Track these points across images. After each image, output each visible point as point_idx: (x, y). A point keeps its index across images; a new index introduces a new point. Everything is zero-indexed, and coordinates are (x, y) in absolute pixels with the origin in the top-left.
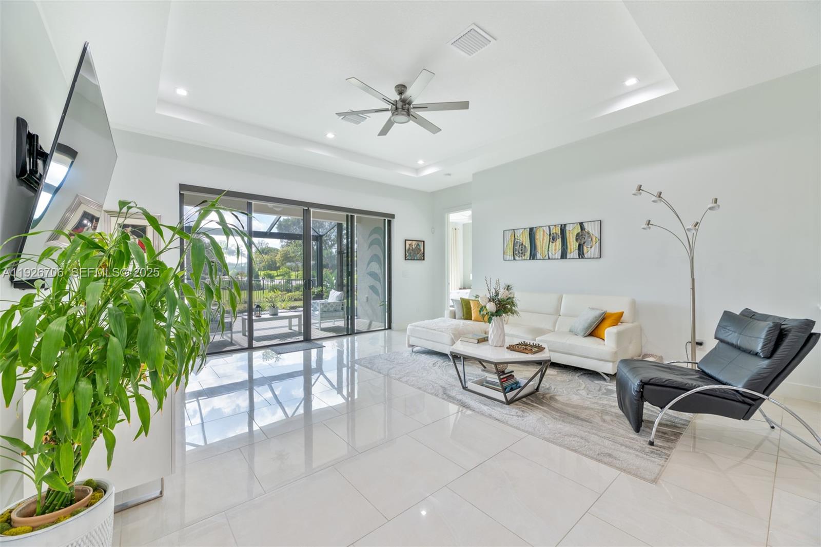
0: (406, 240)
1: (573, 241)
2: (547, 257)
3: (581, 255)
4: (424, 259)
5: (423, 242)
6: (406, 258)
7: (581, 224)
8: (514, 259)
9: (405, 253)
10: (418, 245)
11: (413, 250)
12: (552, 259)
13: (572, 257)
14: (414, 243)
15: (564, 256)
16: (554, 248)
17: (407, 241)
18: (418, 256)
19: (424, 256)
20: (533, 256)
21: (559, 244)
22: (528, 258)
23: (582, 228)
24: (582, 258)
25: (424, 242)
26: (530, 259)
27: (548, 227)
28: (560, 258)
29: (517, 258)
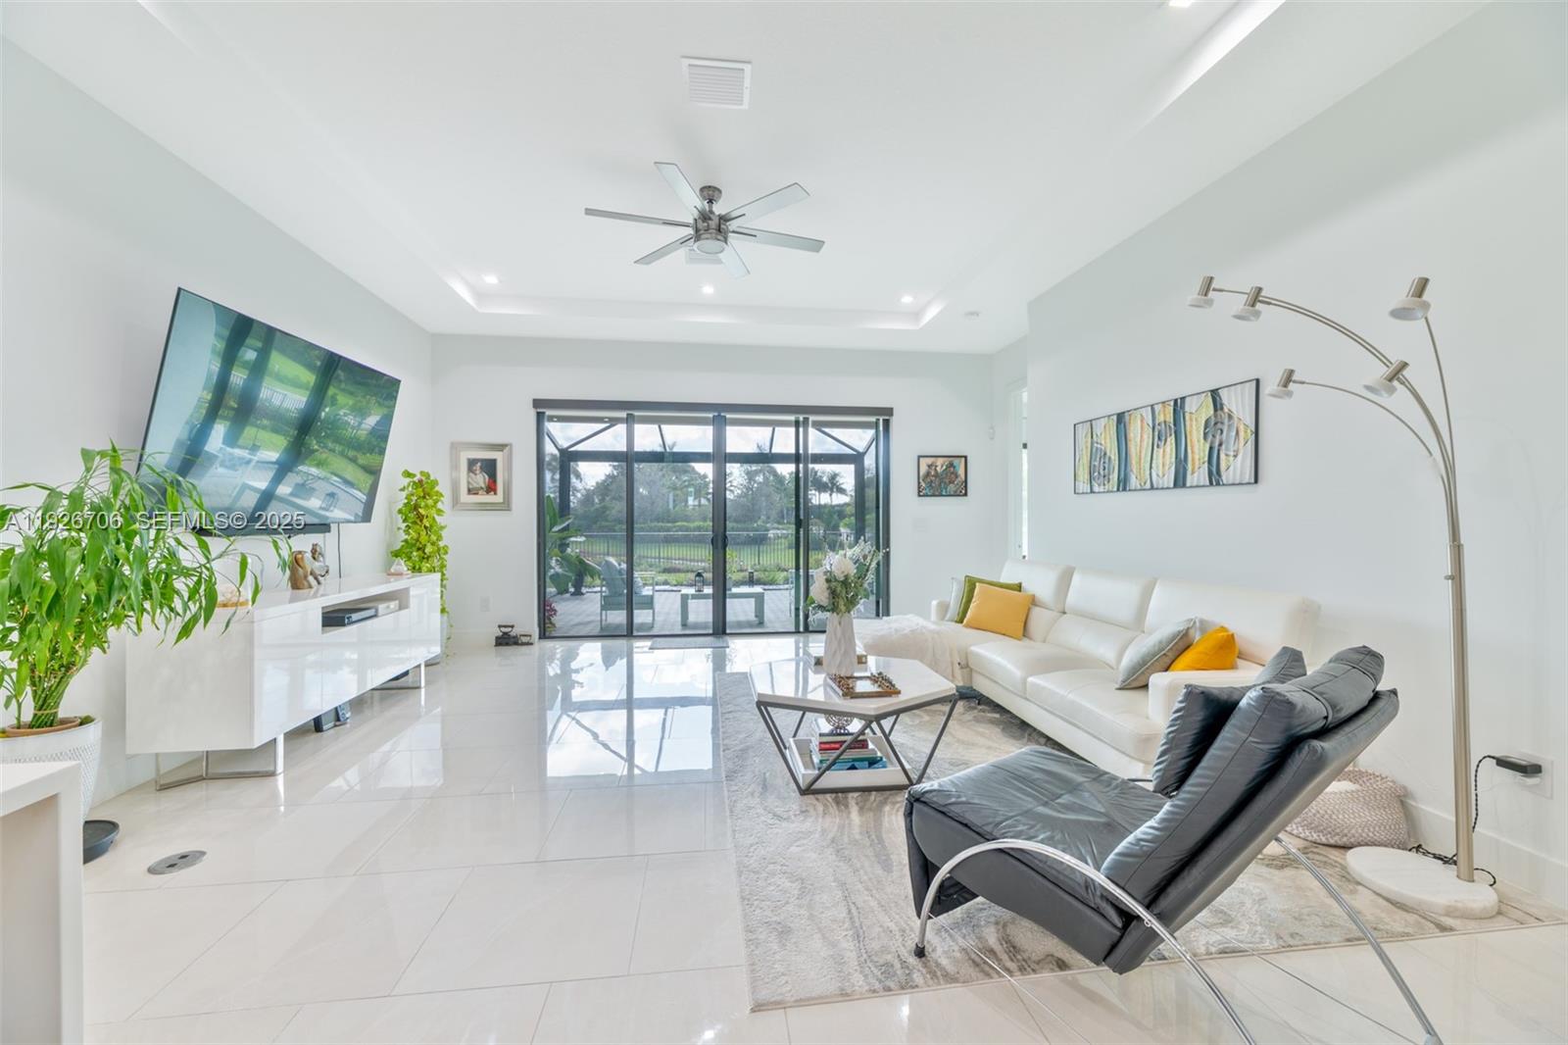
0: (919, 457)
1: (1199, 441)
2: (1148, 486)
3: (1215, 478)
4: (966, 494)
5: (963, 459)
6: (919, 492)
7: (1215, 393)
8: (1092, 492)
9: (919, 483)
10: (951, 465)
11: (937, 475)
12: (1157, 489)
13: (1195, 484)
14: (940, 461)
15: (1180, 481)
16: (1161, 462)
17: (921, 459)
18: (952, 488)
19: (966, 486)
20: (1123, 485)
21: (1171, 450)
22: (1115, 489)
23: (1218, 405)
24: (1218, 484)
25: (966, 457)
26: (1118, 490)
27: (1149, 408)
28: (1172, 485)
29: (1096, 488)
